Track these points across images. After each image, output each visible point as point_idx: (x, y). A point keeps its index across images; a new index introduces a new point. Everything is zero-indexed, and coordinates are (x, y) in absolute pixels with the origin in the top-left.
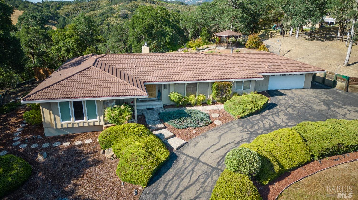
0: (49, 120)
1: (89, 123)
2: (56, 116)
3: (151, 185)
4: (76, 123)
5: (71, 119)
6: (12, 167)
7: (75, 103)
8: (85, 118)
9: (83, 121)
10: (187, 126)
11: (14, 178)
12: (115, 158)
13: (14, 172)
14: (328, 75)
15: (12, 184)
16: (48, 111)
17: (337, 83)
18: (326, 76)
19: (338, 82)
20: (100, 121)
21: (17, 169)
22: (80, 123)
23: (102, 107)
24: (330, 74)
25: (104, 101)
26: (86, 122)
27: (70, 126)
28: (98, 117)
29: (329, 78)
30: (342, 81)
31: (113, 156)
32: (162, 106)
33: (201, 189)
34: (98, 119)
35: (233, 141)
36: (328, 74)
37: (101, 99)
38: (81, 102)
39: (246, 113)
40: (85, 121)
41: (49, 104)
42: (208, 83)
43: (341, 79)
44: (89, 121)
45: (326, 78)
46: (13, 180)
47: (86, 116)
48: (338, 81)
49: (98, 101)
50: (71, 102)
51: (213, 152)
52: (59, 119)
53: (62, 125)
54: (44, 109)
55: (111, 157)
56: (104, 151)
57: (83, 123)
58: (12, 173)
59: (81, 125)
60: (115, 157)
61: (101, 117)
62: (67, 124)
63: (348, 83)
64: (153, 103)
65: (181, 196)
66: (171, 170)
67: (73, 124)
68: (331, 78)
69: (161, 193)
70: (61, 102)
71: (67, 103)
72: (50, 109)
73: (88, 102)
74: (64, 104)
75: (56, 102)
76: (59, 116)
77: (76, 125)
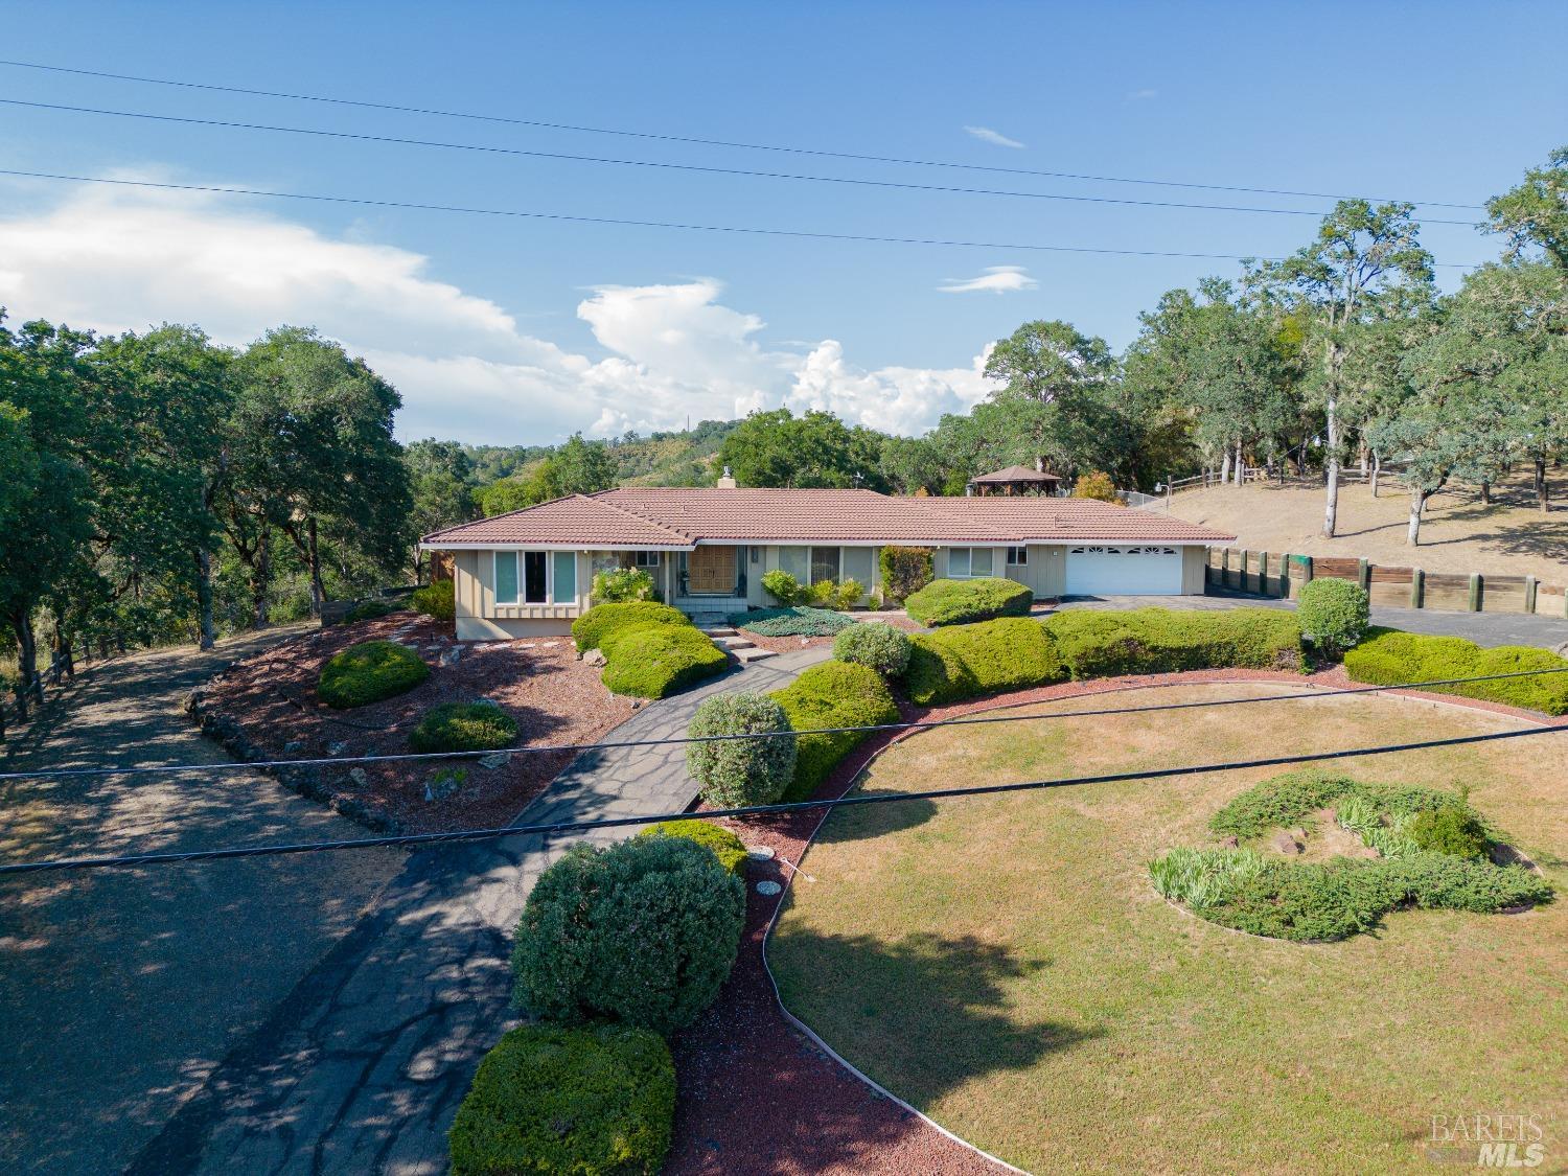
1: (556, 609)
2: (486, 589)
4: (526, 609)
5: (518, 597)
7: (530, 556)
8: (547, 597)
9: (543, 604)
10: (790, 631)
16: (470, 576)
17: (1291, 584)
19: (1294, 581)
20: (581, 608)
22: (537, 610)
23: (589, 571)
25: (594, 553)
26: (550, 609)
27: (514, 615)
28: (577, 598)
31: (598, 660)
32: (746, 609)
34: (576, 603)
37: (586, 548)
38: (541, 556)
39: (952, 615)
40: (547, 604)
41: (475, 553)
42: (870, 549)
43: (1297, 568)
44: (556, 604)
47: (550, 592)
49: (581, 552)
50: (520, 551)
52: (491, 595)
53: (496, 610)
54: (463, 572)
55: (596, 663)
56: (582, 655)
57: (544, 609)
59: (538, 614)
61: (584, 598)
62: (508, 610)
64: (724, 601)
66: (722, 683)
67: (520, 610)
68: (1269, 571)
69: (685, 706)
70: (500, 554)
71: (512, 554)
72: (475, 573)
73: (559, 555)
74: (506, 557)
75: (490, 552)
76: (491, 588)
77: (526, 615)
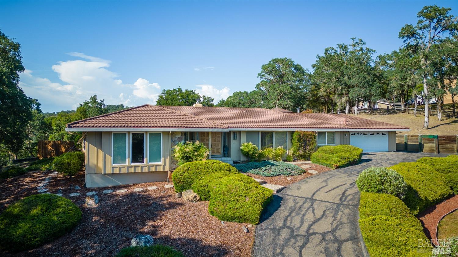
0: (95, 163)
1: (150, 166)
2: (106, 155)
3: (264, 221)
4: (132, 167)
5: (127, 160)
6: (56, 205)
7: (134, 135)
8: (145, 160)
9: (142, 164)
11: (61, 217)
12: (198, 200)
13: (59, 210)
14: (410, 139)
15: (58, 224)
16: (96, 148)
17: (424, 146)
18: (408, 140)
19: (424, 144)
20: (165, 165)
21: (63, 207)
22: (138, 167)
24: (413, 138)
26: (146, 166)
27: (124, 171)
28: (162, 159)
29: (413, 142)
30: (429, 142)
33: (335, 222)
34: (162, 162)
35: (345, 183)
36: (410, 137)
38: (142, 135)
40: (145, 163)
41: (100, 134)
42: (286, 132)
43: (428, 140)
44: (150, 163)
45: (408, 143)
46: (59, 220)
47: (147, 157)
48: (425, 142)
49: (164, 133)
50: (129, 132)
51: (327, 192)
52: (110, 159)
53: (113, 168)
54: (91, 147)
55: (194, 198)
56: (181, 194)
57: (143, 167)
58: (55, 212)
59: (139, 170)
60: (198, 198)
61: (166, 160)
62: (121, 168)
63: (438, 142)
65: (312, 229)
67: (128, 167)
68: (415, 142)
69: (283, 228)
70: (116, 135)
71: (124, 134)
72: (100, 146)
73: (152, 134)
74: (119, 136)
75: (110, 133)
76: (110, 155)
77: (132, 170)
